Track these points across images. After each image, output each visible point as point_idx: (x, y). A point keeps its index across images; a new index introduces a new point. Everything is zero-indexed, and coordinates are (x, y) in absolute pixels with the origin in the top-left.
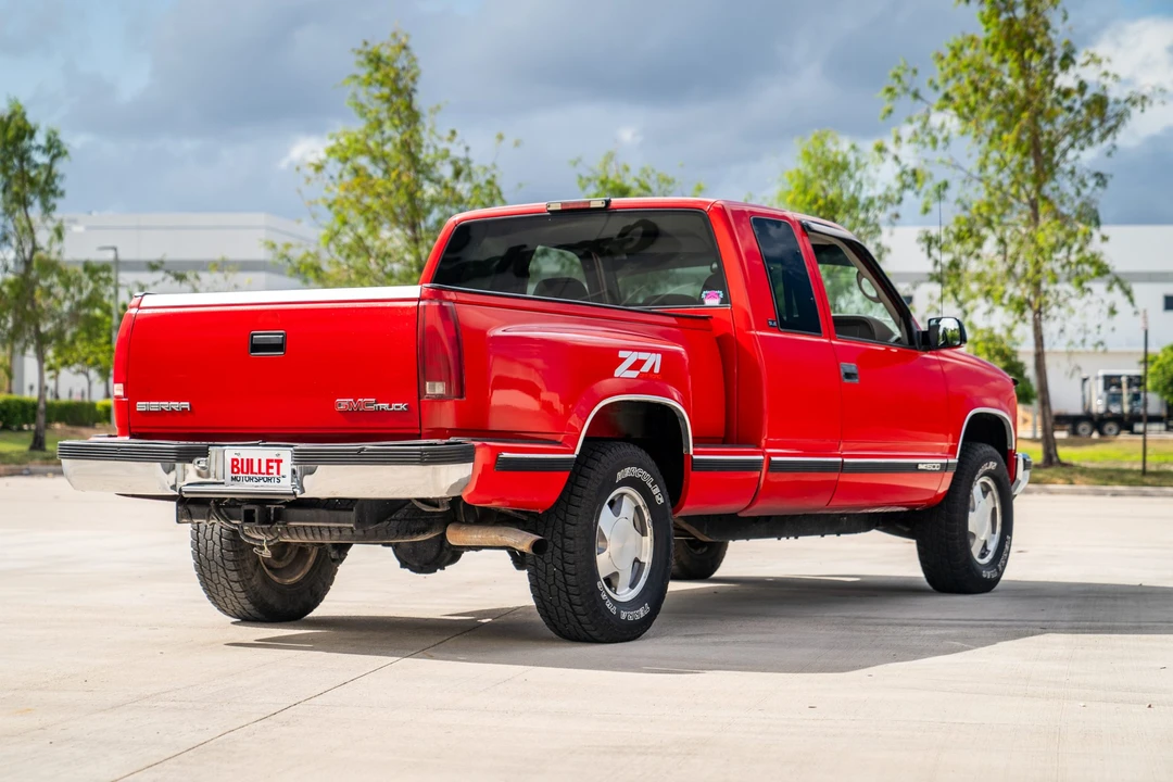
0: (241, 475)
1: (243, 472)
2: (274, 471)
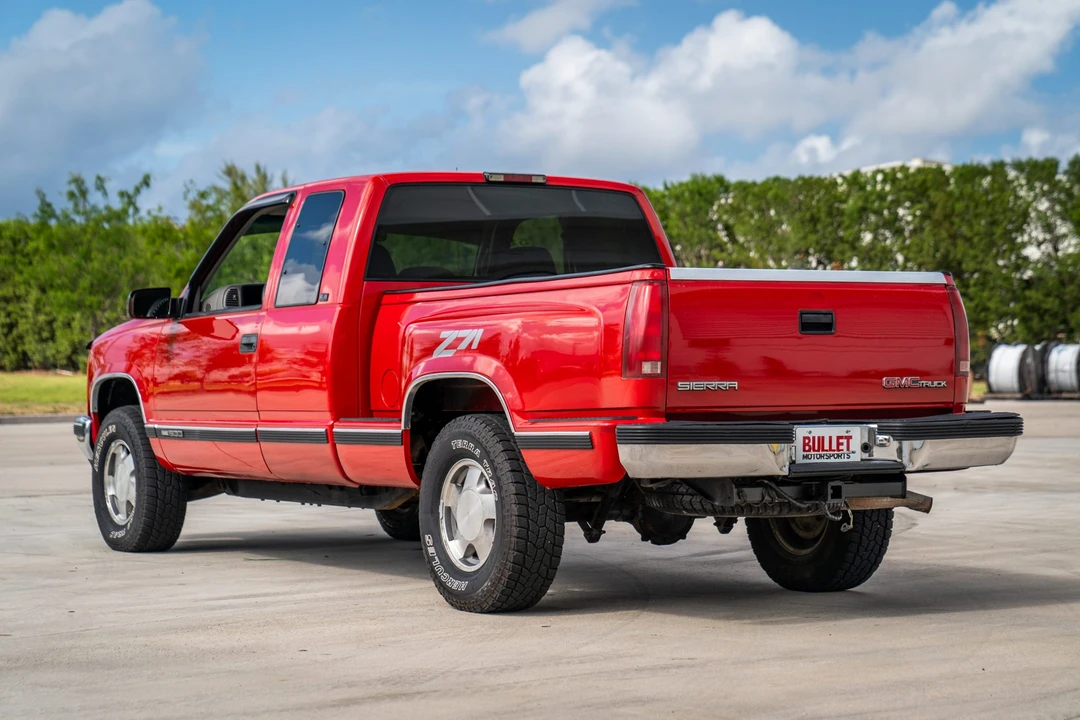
0: (812, 452)
1: (814, 450)
2: (844, 447)
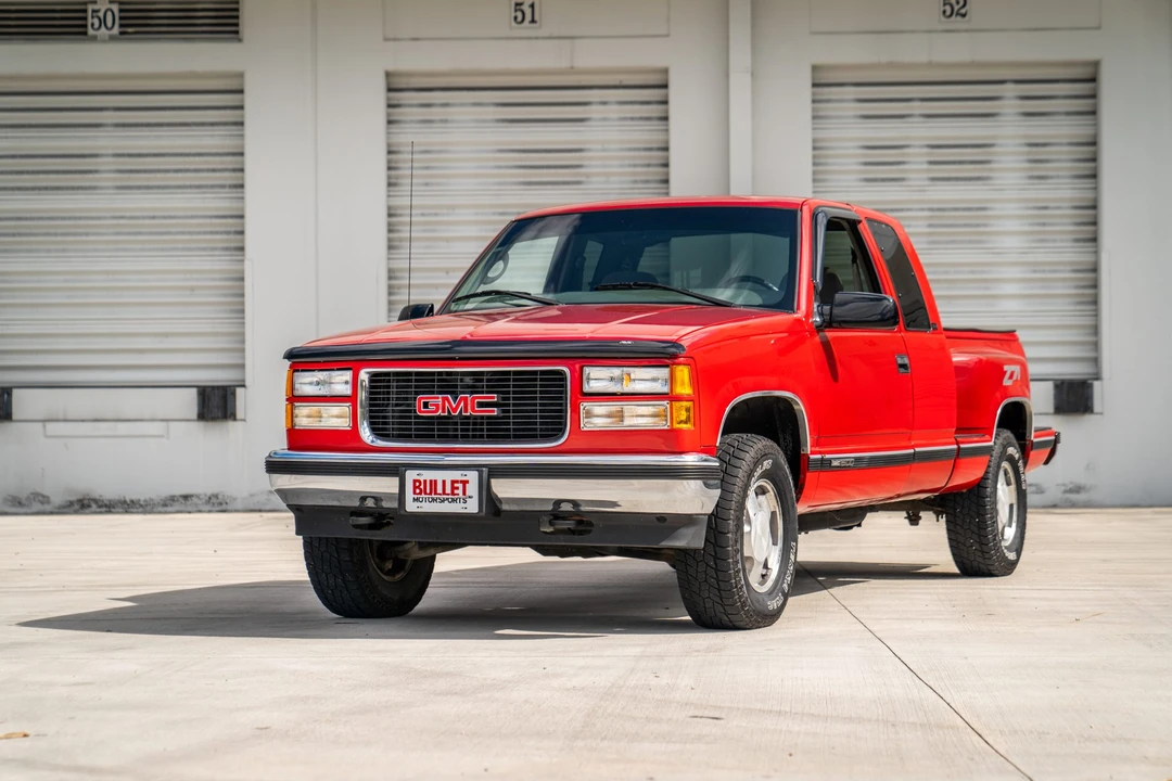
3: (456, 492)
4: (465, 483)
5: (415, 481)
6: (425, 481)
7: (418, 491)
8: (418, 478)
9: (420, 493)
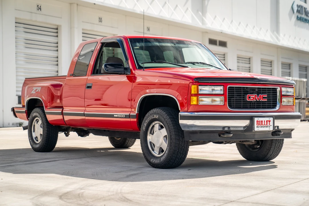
3: (267, 124)
4: (270, 121)
5: (257, 121)
6: (260, 121)
7: (258, 124)
8: (258, 120)
9: (258, 125)
